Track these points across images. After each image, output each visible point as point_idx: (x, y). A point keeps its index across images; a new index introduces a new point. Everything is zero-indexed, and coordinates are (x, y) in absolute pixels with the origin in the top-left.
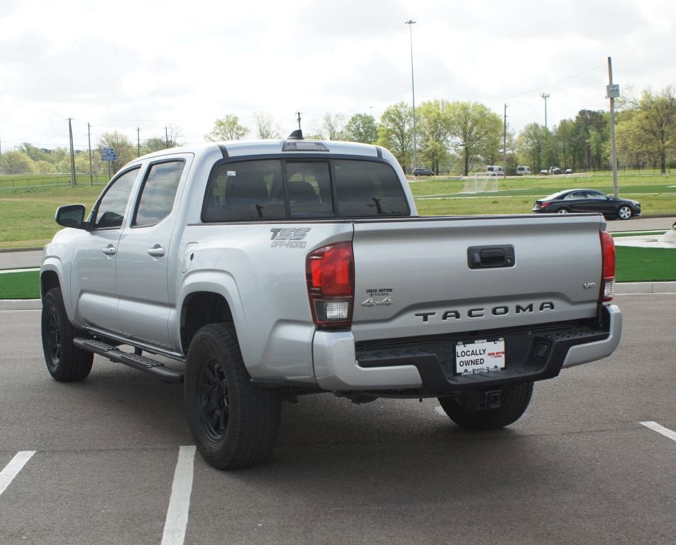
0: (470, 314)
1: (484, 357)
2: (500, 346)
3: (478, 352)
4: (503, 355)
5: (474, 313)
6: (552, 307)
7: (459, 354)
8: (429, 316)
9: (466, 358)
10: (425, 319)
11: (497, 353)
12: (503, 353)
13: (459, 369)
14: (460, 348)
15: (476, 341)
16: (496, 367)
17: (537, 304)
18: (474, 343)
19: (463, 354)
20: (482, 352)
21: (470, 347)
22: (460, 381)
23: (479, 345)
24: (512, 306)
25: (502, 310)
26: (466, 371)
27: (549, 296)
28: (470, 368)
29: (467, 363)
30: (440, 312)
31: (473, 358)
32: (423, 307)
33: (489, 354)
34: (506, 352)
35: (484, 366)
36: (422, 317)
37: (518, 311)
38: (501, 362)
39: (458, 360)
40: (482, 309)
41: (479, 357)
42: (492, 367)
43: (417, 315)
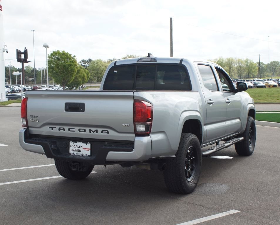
0: (69, 129)
1: (81, 149)
2: (88, 146)
3: (79, 147)
4: (90, 150)
5: (71, 130)
6: (108, 132)
7: (71, 146)
8: (54, 128)
9: (73, 148)
10: (52, 129)
11: (87, 149)
12: (89, 149)
13: (71, 152)
14: (71, 144)
15: (78, 142)
16: (86, 154)
17: (100, 130)
18: (77, 142)
19: (72, 146)
20: (80, 147)
21: (76, 144)
22: (70, 157)
23: (79, 144)
24: (87, 129)
25: (83, 130)
26: (73, 153)
27: (106, 127)
28: (75, 153)
29: (74, 150)
30: (58, 127)
31: (77, 149)
32: (52, 124)
33: (83, 149)
34: (91, 149)
35: (81, 153)
36: (51, 128)
37: (90, 132)
38: (89, 153)
39: (70, 148)
40: (74, 129)
41: (79, 149)
42: (85, 154)
43: (50, 127)
